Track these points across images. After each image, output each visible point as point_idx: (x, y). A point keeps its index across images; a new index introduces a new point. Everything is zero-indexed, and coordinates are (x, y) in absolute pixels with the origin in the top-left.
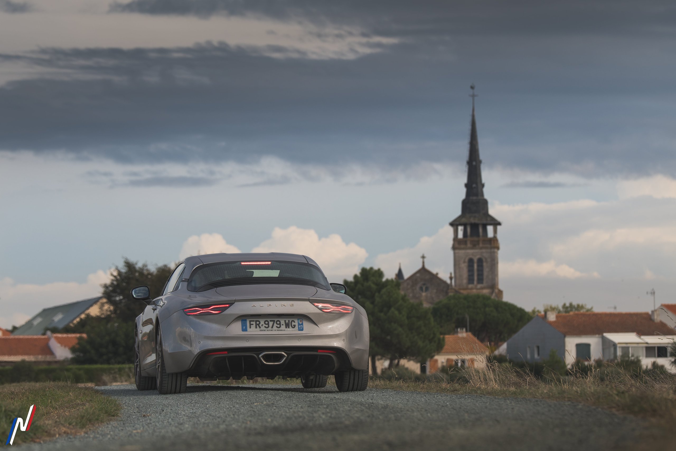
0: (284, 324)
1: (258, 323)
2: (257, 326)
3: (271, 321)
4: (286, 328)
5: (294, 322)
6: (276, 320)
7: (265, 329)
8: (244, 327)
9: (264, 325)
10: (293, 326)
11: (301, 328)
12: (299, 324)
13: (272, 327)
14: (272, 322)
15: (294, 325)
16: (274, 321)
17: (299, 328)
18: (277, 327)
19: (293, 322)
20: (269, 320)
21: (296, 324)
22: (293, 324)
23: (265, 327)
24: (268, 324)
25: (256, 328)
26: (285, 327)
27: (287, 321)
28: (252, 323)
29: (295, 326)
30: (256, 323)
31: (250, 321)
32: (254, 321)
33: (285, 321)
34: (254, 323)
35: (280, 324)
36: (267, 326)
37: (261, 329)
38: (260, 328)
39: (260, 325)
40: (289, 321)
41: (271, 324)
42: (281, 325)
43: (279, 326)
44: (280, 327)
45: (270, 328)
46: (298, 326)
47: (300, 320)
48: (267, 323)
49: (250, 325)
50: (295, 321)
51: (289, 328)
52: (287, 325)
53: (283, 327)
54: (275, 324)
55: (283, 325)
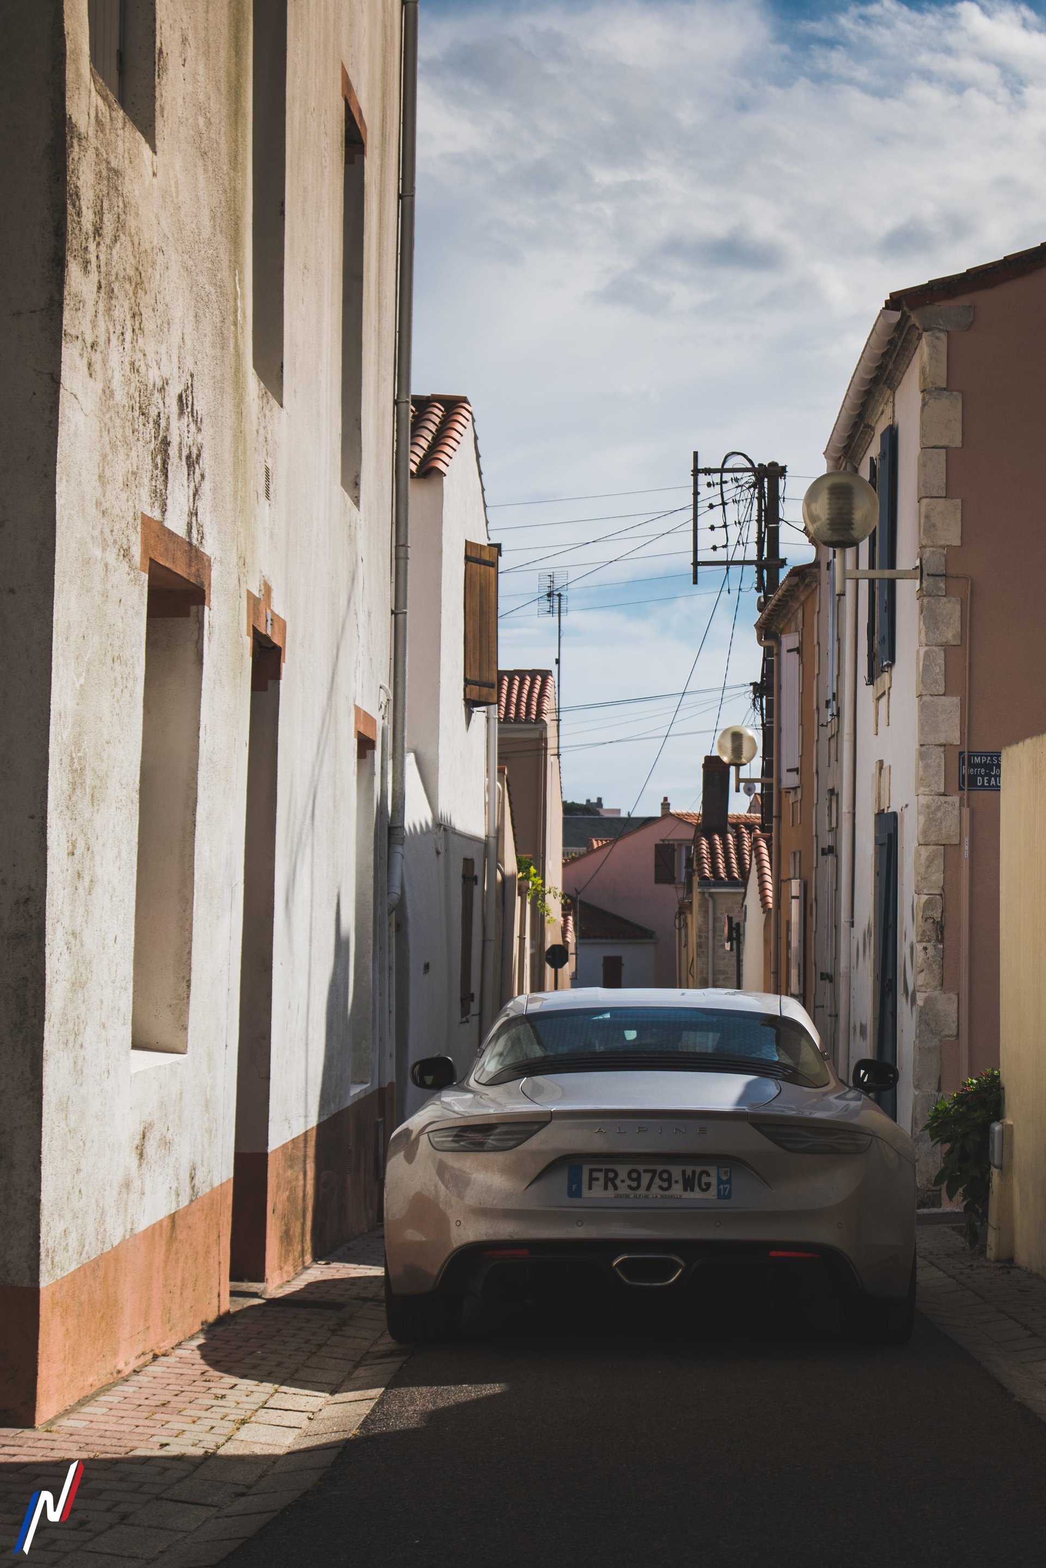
0: (681, 1181)
1: (611, 1175)
2: (610, 1184)
3: (645, 1171)
4: (685, 1190)
5: (708, 1175)
6: (659, 1168)
7: (629, 1192)
8: (574, 1187)
9: (628, 1182)
10: (704, 1187)
11: (724, 1193)
12: (720, 1181)
13: (648, 1189)
14: (649, 1176)
15: (706, 1184)
16: (654, 1172)
17: (719, 1191)
18: (661, 1188)
19: (704, 1175)
20: (641, 1168)
21: (713, 1180)
22: (705, 1179)
23: (630, 1187)
24: (638, 1180)
25: (606, 1188)
26: (682, 1188)
27: (689, 1173)
28: (595, 1175)
29: (708, 1185)
30: (606, 1176)
31: (591, 1171)
32: (600, 1170)
33: (684, 1172)
34: (601, 1175)
35: (669, 1180)
36: (634, 1184)
37: (619, 1192)
38: (616, 1188)
39: (618, 1182)
40: (694, 1172)
41: (646, 1178)
42: (673, 1182)
43: (665, 1185)
44: (669, 1188)
45: (642, 1191)
46: (719, 1185)
47: (725, 1169)
48: (634, 1175)
49: (591, 1179)
50: (709, 1171)
51: (692, 1190)
52: (688, 1184)
53: (677, 1189)
54: (657, 1181)
55: (676, 1182)
